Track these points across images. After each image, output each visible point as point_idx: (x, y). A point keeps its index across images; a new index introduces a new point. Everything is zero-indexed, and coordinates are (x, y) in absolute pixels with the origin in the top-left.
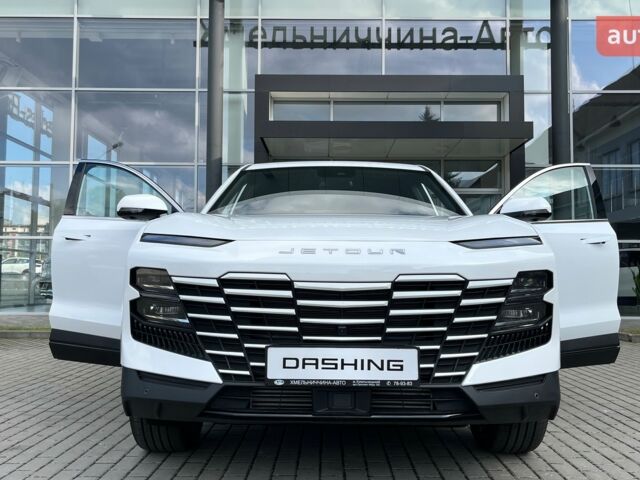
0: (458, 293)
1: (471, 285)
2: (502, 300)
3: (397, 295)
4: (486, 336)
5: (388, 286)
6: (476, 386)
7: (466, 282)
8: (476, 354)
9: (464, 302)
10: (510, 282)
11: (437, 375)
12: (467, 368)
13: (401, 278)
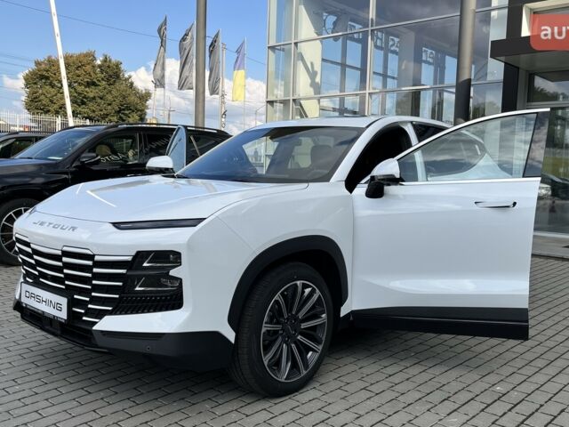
0: (90, 263)
1: (97, 258)
2: (124, 271)
3: (65, 259)
4: (117, 296)
5: (59, 253)
6: (102, 331)
7: (94, 255)
8: (110, 308)
9: (95, 270)
10: (129, 258)
11: (84, 318)
12: (101, 318)
13: (65, 249)
